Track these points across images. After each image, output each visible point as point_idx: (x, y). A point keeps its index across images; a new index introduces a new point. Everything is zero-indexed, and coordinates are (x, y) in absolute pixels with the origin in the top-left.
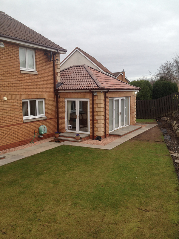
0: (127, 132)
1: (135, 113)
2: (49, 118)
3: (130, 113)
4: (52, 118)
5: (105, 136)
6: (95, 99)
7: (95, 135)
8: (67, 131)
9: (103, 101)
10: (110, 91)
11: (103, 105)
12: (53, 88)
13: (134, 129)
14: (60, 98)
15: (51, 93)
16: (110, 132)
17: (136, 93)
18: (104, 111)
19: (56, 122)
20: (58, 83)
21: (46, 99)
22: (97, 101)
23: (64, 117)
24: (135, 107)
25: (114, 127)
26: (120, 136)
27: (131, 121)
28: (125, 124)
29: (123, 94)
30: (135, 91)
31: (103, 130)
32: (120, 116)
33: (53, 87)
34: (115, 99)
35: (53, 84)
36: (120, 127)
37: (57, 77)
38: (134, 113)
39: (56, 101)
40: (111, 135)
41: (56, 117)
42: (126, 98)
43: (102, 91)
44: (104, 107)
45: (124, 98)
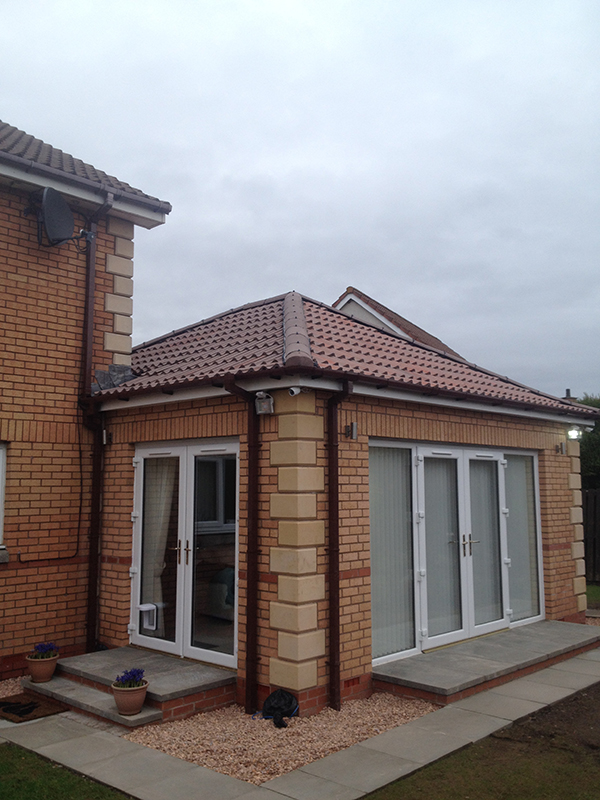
0: (498, 667)
1: (579, 550)
2: (24, 558)
3: (546, 547)
4: (54, 555)
5: (332, 693)
6: (265, 437)
7: (263, 680)
8: (137, 638)
9: (309, 452)
10: (357, 390)
11: (312, 479)
12: (71, 391)
13: (562, 647)
14: (113, 447)
15: (59, 419)
16: (376, 662)
17: (574, 434)
18: (323, 515)
19: (83, 582)
20: (113, 368)
21: (13, 445)
22: (275, 452)
23: (122, 554)
24: (578, 515)
25: (422, 627)
26: (436, 697)
27: (554, 596)
28: (507, 610)
29: (485, 433)
30: (569, 426)
31: (313, 644)
32: (467, 563)
33: (76, 385)
34: (421, 453)
35: (76, 371)
36: (471, 628)
37: (109, 337)
38: (568, 546)
39: (86, 461)
40: (382, 684)
41: (84, 553)
42: (506, 457)
43: (297, 384)
44: (321, 487)
45: (498, 456)
